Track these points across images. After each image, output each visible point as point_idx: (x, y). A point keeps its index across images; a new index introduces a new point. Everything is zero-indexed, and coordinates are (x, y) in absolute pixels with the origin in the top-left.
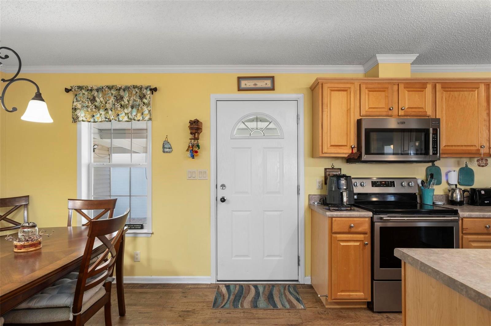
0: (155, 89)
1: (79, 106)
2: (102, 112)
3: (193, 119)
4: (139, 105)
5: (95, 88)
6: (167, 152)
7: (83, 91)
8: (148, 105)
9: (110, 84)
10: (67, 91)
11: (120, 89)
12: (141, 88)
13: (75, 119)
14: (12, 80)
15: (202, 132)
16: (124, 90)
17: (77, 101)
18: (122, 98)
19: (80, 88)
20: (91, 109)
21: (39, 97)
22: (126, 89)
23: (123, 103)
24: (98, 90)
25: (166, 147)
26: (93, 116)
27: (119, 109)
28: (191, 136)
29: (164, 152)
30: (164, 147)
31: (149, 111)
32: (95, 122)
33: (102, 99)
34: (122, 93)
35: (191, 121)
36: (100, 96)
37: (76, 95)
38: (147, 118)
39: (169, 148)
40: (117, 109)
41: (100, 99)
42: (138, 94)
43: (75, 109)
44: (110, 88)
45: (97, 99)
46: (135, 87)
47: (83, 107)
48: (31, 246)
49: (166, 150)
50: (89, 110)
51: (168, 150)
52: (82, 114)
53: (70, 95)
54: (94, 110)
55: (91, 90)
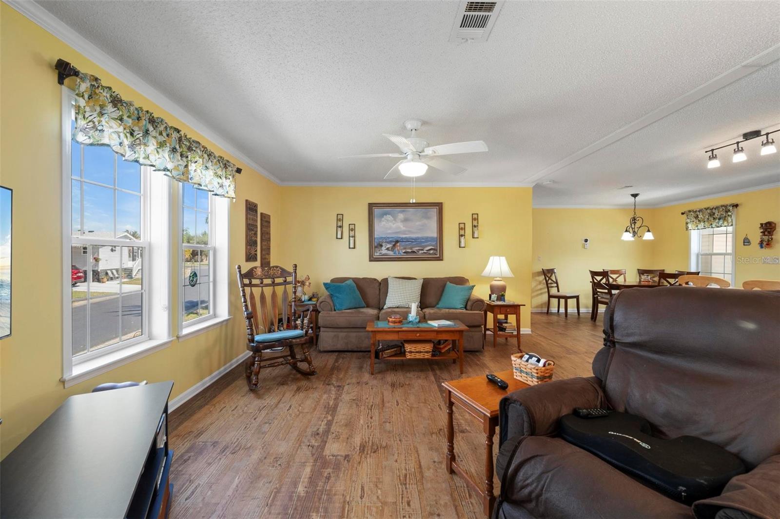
0: (737, 206)
1: (689, 221)
2: (702, 224)
3: (764, 222)
4: (725, 217)
5: (698, 210)
6: (746, 245)
7: (691, 213)
8: (731, 216)
9: (706, 206)
10: (683, 214)
11: (713, 208)
12: (726, 206)
13: (687, 229)
14: (640, 227)
15: (775, 230)
16: (715, 209)
17: (688, 218)
18: (714, 214)
19: (690, 211)
20: (696, 223)
21: (649, 231)
22: (717, 208)
23: (714, 216)
24: (699, 211)
25: (747, 242)
26: (697, 226)
27: (713, 221)
28: (761, 234)
29: (744, 245)
30: (744, 242)
31: (732, 220)
32: (698, 229)
33: (701, 216)
34: (714, 211)
35: (762, 224)
36: (701, 214)
37: (687, 216)
38: (730, 224)
39: (748, 242)
40: (710, 221)
41: (700, 216)
42: (724, 210)
43: (687, 223)
44: (706, 209)
45: (699, 216)
46: (722, 206)
47: (691, 222)
48: (646, 281)
49: (746, 244)
50: (694, 223)
51: (747, 244)
52: (690, 226)
53: (685, 215)
54: (698, 222)
55: (696, 212)
